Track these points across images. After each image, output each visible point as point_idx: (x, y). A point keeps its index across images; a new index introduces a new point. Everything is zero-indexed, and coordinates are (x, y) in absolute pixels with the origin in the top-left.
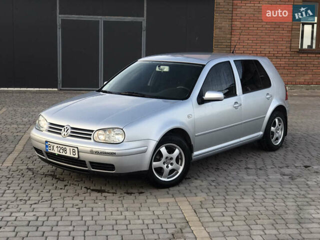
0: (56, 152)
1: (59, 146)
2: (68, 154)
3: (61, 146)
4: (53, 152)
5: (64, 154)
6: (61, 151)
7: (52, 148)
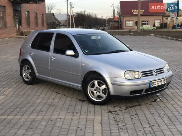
0: (157, 85)
1: (158, 81)
2: (163, 83)
3: (159, 80)
4: (155, 86)
5: (161, 84)
6: (160, 83)
7: (154, 84)
